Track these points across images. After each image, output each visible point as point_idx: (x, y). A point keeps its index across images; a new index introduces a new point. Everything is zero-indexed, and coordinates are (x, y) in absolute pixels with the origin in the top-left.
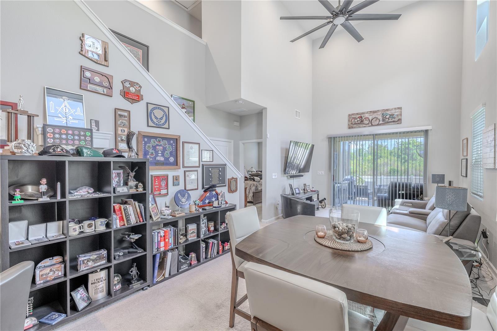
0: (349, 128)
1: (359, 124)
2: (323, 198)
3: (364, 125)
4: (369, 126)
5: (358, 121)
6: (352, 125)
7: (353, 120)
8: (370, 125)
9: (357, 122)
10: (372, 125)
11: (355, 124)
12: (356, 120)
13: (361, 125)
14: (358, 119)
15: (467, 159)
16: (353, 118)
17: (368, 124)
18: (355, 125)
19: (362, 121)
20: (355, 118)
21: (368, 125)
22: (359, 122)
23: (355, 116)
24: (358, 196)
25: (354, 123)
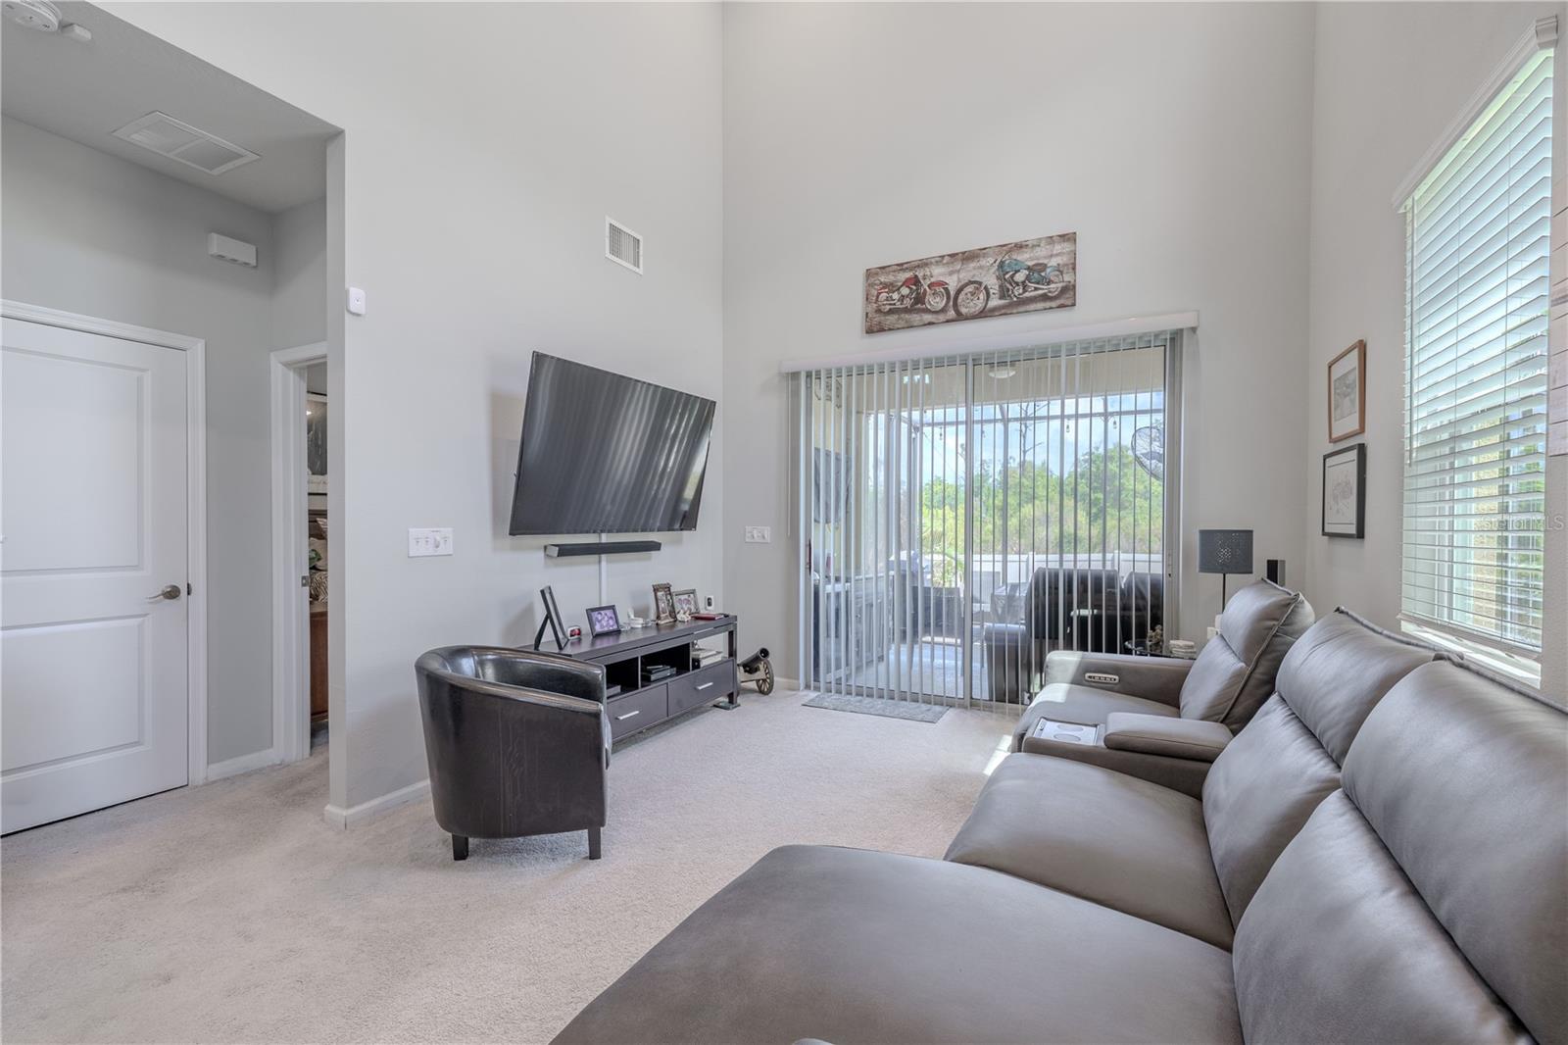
0: (867, 332)
1: (906, 310)
2: (755, 651)
3: (928, 318)
4: (947, 321)
5: (902, 298)
6: (878, 318)
7: (884, 296)
8: (952, 313)
9: (898, 305)
10: (960, 317)
11: (891, 312)
12: (896, 296)
13: (916, 318)
14: (905, 291)
15: (1362, 449)
16: (885, 285)
17: (943, 310)
18: (892, 318)
19: (920, 299)
20: (891, 287)
21: (942, 317)
22: (908, 303)
23: (890, 278)
24: (927, 631)
25: (888, 307)
